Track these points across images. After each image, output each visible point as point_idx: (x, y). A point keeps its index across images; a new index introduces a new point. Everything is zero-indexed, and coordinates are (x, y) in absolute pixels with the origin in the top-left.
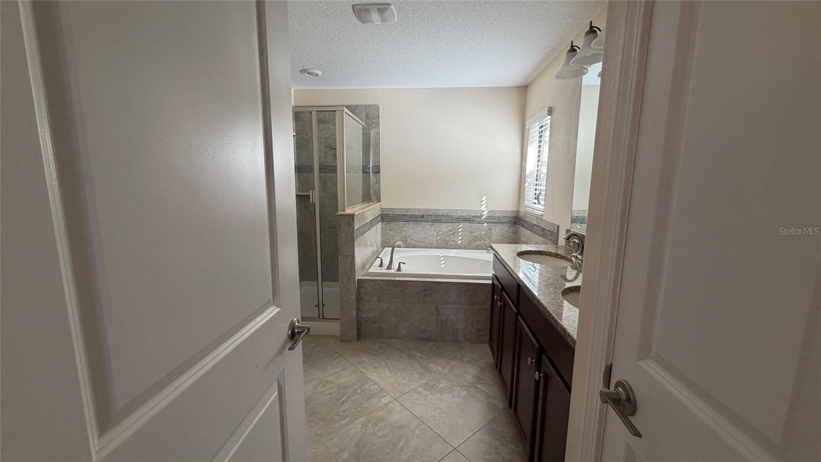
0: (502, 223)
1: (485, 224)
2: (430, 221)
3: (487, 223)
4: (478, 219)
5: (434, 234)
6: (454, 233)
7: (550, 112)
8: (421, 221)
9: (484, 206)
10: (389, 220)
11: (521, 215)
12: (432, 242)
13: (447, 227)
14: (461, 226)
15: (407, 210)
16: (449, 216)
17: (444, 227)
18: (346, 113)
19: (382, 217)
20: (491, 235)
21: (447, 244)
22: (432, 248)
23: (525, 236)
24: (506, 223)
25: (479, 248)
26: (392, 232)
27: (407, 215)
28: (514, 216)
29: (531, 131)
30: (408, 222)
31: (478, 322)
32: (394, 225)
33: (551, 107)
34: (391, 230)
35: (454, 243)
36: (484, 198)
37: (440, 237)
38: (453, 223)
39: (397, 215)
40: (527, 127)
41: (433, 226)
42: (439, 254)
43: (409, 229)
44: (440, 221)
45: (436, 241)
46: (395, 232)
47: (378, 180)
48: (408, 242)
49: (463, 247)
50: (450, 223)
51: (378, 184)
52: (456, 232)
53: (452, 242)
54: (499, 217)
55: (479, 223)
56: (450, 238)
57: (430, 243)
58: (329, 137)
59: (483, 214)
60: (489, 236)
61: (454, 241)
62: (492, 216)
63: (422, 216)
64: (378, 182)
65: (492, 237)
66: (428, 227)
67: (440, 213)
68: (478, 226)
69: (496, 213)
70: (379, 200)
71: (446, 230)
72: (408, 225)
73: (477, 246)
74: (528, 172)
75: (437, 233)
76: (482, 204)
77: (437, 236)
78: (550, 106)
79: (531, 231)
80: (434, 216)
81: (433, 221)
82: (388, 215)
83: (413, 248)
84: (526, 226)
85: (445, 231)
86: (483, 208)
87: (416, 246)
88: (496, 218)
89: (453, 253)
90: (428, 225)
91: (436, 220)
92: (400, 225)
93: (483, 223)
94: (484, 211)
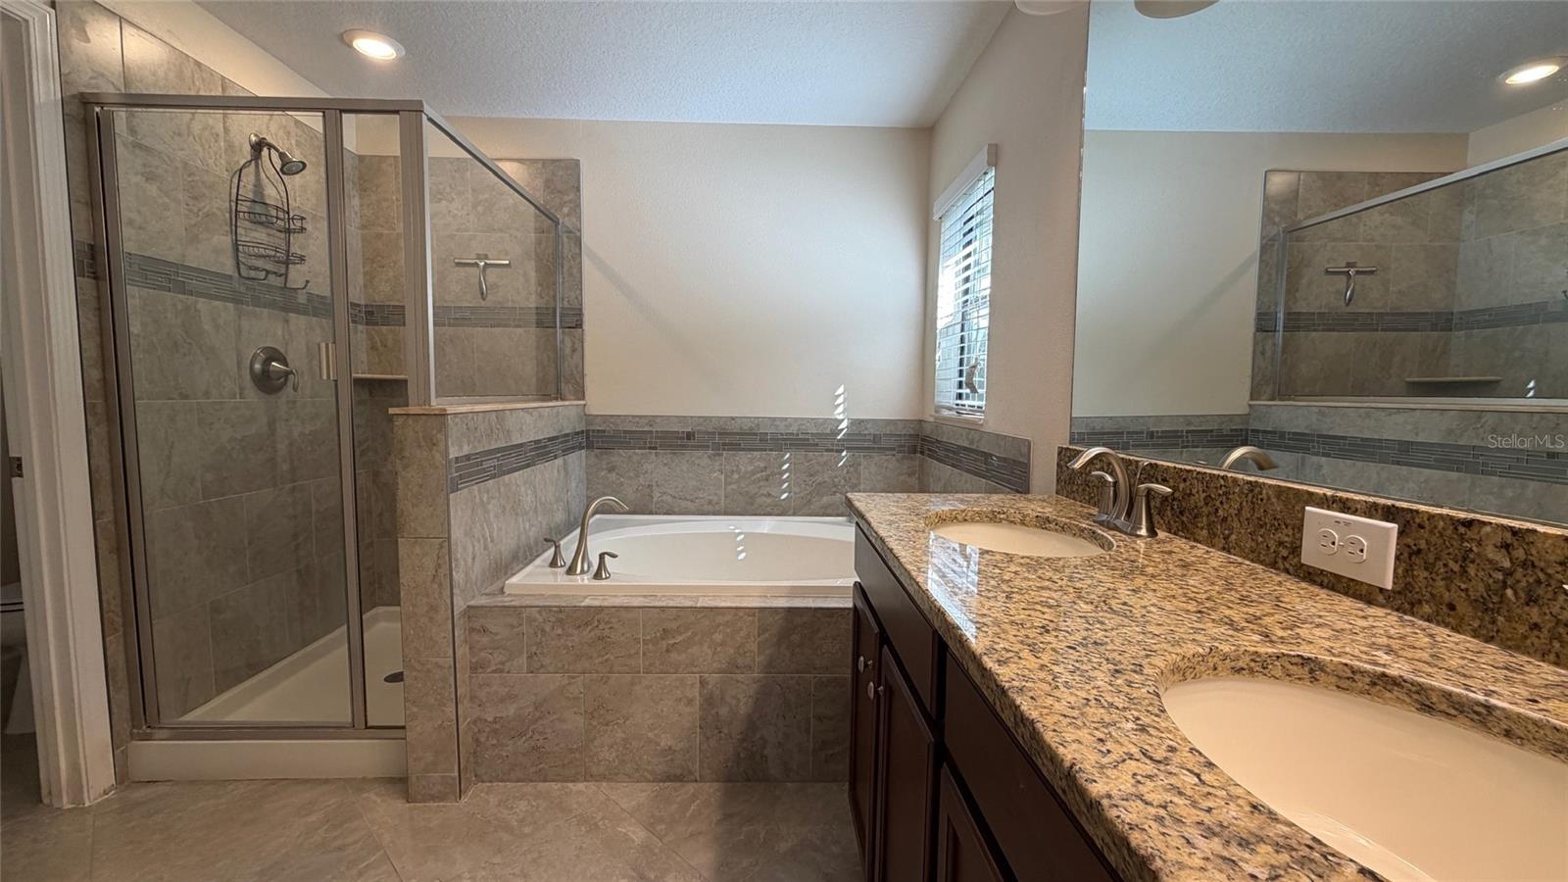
0: (882, 450)
1: (844, 454)
2: (708, 447)
3: (847, 448)
4: (825, 441)
5: (720, 480)
6: (771, 476)
7: (994, 158)
8: (684, 446)
9: (840, 409)
10: (606, 445)
11: (928, 430)
12: (715, 498)
13: (751, 461)
14: (787, 456)
15: (652, 420)
16: (756, 434)
17: (746, 462)
18: (430, 120)
19: (587, 438)
20: (858, 479)
21: (752, 504)
22: (714, 514)
23: (939, 479)
24: (894, 449)
25: (829, 511)
26: (613, 476)
27: (652, 432)
28: (912, 432)
29: (946, 224)
30: (655, 448)
31: (820, 719)
32: (619, 457)
33: (996, 145)
34: (611, 470)
35: (769, 500)
36: (841, 390)
37: (734, 487)
38: (766, 450)
39: (625, 432)
40: (936, 218)
41: (717, 458)
42: (732, 527)
43: (656, 467)
44: (734, 447)
45: (726, 497)
46: (622, 476)
47: (578, 345)
48: (655, 499)
49: (791, 512)
50: (757, 450)
51: (577, 355)
52: (773, 474)
53: (764, 499)
54: (875, 436)
55: (827, 450)
56: (760, 487)
57: (710, 502)
58: (452, 237)
59: (840, 427)
60: (854, 481)
61: (769, 495)
62: (860, 434)
63: (690, 436)
64: (578, 348)
65: (860, 484)
66: (705, 461)
67: (734, 427)
68: (825, 459)
69: (869, 426)
70: (580, 394)
71: (750, 468)
72: (653, 456)
73: (825, 507)
74: (940, 324)
75: (726, 476)
76: (836, 403)
77: (727, 484)
78: (993, 142)
79: (953, 466)
80: (720, 434)
81: (717, 447)
82: (604, 431)
83: (667, 513)
84: (942, 453)
85: (746, 472)
86: (839, 413)
87: (676, 510)
88: (868, 437)
89: (766, 525)
90: (702, 458)
91: (724, 444)
92: (635, 458)
93: (837, 451)
94: (843, 420)
